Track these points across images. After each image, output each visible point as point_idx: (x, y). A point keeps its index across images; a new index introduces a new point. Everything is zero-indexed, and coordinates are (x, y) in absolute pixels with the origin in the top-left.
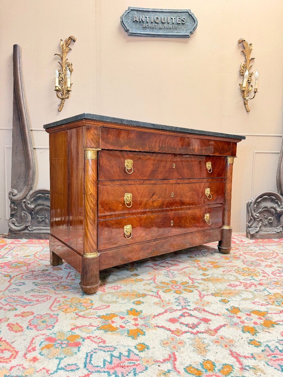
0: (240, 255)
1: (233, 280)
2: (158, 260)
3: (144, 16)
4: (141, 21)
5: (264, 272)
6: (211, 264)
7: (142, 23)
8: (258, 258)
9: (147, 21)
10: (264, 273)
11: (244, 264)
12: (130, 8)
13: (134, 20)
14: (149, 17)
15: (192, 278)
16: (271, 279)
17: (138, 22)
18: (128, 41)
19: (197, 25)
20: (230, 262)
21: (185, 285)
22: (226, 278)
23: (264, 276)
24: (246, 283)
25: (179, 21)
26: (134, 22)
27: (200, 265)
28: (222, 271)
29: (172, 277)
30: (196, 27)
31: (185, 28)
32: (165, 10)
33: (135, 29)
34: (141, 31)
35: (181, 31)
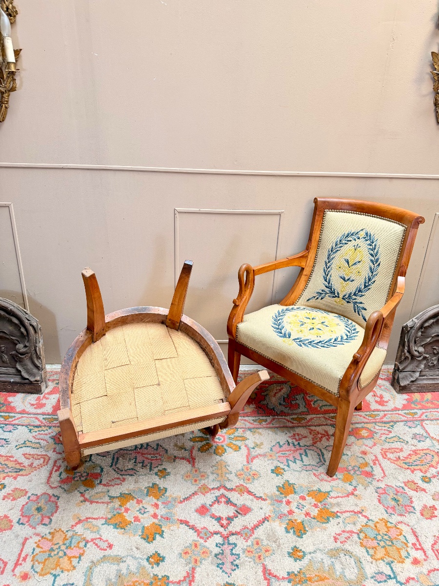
0: (375, 464)
2: (210, 490)
6: (313, 501)
8: (407, 475)
10: (418, 545)
11: (379, 501)
15: (270, 574)
16: (430, 572)
20: (353, 494)
22: (338, 567)
23: (416, 562)
27: (292, 505)
28: (333, 539)
29: (229, 571)
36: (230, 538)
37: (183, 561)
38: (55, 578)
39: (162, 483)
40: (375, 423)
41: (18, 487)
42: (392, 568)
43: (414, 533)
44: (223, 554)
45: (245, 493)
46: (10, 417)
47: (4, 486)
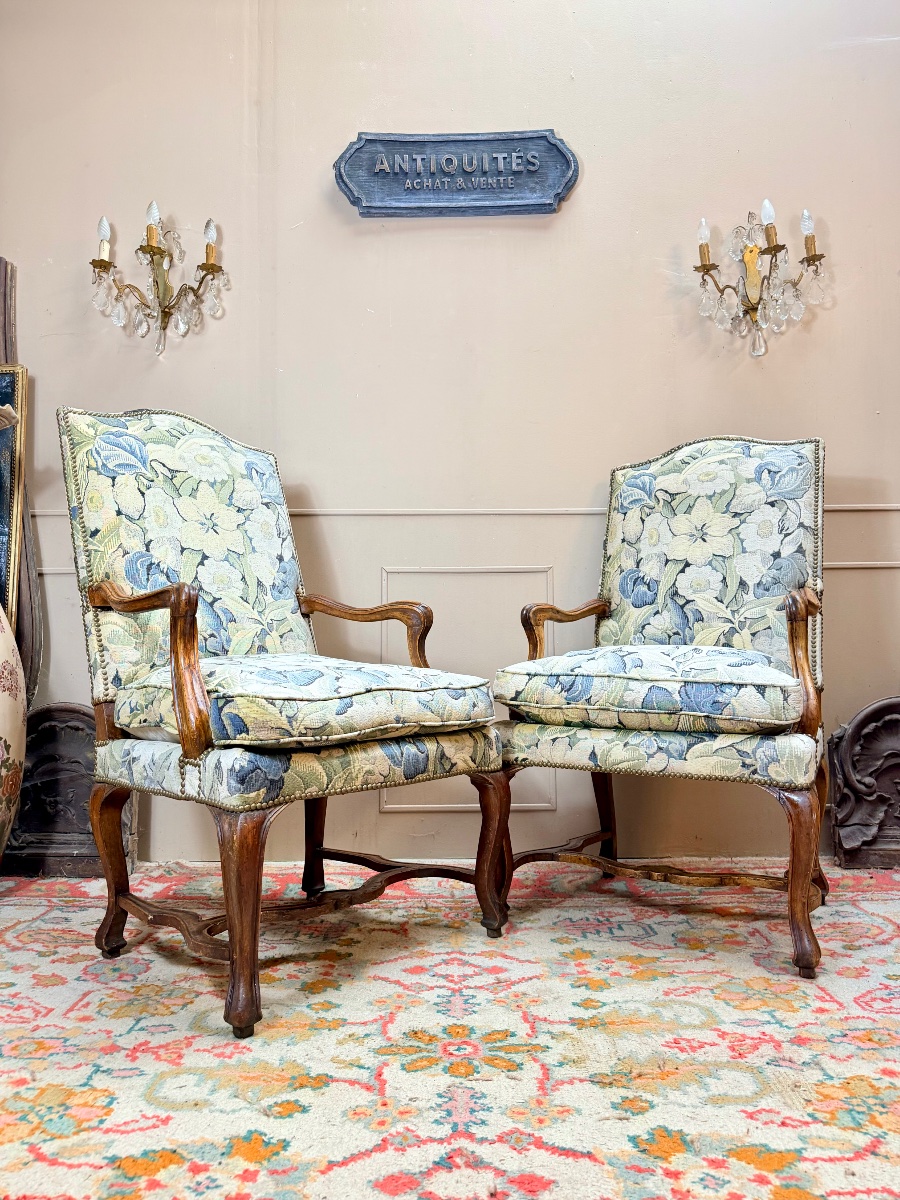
0: (752, 934)
1: (697, 1022)
2: (433, 955)
3: (406, 156)
4: (397, 170)
5: (826, 995)
6: (629, 964)
7: (401, 177)
9: (418, 169)
10: (827, 998)
11: (757, 963)
12: (363, 136)
13: (377, 170)
14: (423, 159)
15: (536, 1018)
16: (847, 1018)
17: (388, 174)
19: (576, 171)
20: (705, 958)
21: (499, 1044)
22: (667, 1014)
23: (822, 1010)
24: (742, 1035)
25: (518, 164)
26: (376, 174)
27: (585, 968)
28: (661, 992)
29: (459, 1013)
30: (573, 179)
31: (537, 183)
32: (472, 134)
33: (381, 195)
34: (399, 200)
35: (529, 195)
36: (464, 990)
37: (376, 1008)
38: (140, 1020)
39: (343, 950)
40: (761, 903)
41: (81, 953)
42: (773, 1017)
43: (822, 989)
44: (450, 1002)
45: (499, 958)
46: (75, 901)
47: (56, 953)
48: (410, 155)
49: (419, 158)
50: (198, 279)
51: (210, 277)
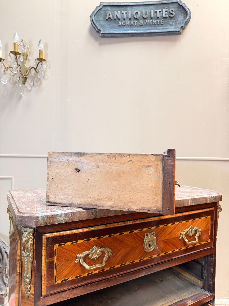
3: (119, 12)
4: (116, 18)
7: (117, 21)
9: (124, 17)
12: (102, 4)
13: (107, 18)
14: (126, 13)
17: (112, 19)
18: (101, 44)
19: (190, 16)
25: (166, 14)
26: (107, 19)
30: (189, 20)
31: (173, 22)
32: (147, 2)
33: (109, 28)
34: (116, 30)
35: (169, 27)
48: (121, 11)
49: (124, 12)
50: (36, 64)
51: (41, 63)
